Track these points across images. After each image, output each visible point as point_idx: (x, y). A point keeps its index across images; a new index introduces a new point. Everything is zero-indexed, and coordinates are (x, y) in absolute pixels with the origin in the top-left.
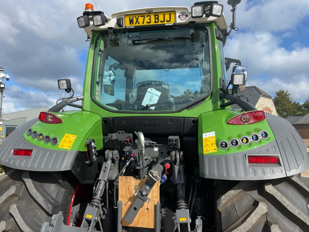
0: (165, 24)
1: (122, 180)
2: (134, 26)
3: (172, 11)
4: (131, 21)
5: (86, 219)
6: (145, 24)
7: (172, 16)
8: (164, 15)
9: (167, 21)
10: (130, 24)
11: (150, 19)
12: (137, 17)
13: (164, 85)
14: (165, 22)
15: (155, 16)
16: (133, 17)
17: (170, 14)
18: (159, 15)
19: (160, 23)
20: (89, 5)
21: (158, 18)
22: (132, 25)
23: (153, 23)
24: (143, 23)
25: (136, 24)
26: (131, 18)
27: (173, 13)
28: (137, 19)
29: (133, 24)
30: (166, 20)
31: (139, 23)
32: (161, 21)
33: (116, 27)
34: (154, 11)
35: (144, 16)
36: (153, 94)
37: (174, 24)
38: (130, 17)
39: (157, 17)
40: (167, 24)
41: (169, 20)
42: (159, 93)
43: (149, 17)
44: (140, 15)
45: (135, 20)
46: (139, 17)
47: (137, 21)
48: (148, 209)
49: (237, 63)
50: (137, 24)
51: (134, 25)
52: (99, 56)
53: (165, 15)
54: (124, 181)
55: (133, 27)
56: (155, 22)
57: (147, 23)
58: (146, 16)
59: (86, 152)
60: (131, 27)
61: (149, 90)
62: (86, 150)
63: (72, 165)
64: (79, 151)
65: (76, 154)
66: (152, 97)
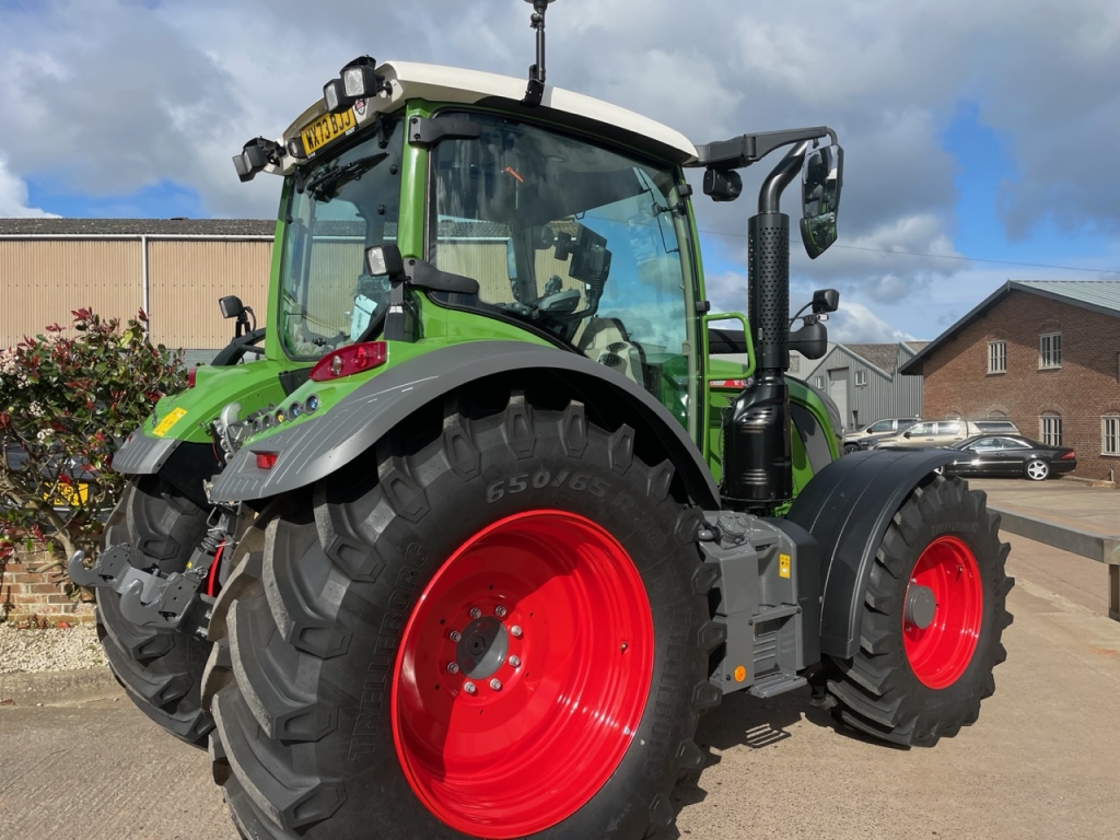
0: (345, 133)
2: (316, 151)
4: (310, 141)
6: (326, 141)
9: (347, 124)
10: (311, 148)
11: (327, 128)
14: (346, 127)
15: (331, 116)
16: (309, 130)
19: (340, 132)
22: (312, 150)
23: (333, 136)
24: (323, 140)
26: (308, 133)
28: (314, 134)
29: (313, 146)
30: (344, 122)
31: (319, 143)
32: (341, 128)
36: (362, 309)
37: (356, 126)
38: (306, 133)
39: (333, 119)
40: (348, 131)
41: (348, 122)
42: (372, 306)
43: (325, 124)
44: (315, 123)
45: (313, 137)
46: (314, 127)
47: (316, 138)
49: (813, 138)
50: (318, 146)
51: (315, 148)
55: (315, 154)
56: (335, 132)
57: (327, 137)
58: (321, 123)
59: (208, 444)
60: (313, 155)
61: (358, 300)
62: (210, 440)
63: (158, 464)
64: (184, 442)
65: (173, 446)
66: (360, 316)
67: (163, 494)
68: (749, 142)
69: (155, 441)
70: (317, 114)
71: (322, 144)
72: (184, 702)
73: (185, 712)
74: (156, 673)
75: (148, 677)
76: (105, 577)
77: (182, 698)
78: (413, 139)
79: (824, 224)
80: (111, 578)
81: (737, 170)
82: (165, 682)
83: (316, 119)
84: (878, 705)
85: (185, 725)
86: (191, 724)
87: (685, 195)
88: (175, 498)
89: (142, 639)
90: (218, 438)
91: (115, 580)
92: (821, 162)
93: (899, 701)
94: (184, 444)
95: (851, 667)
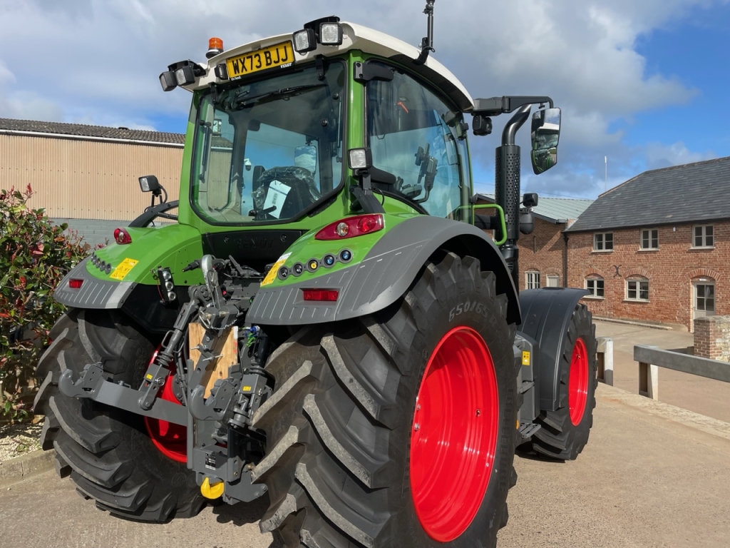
0: (280, 66)
1: (192, 328)
2: (241, 76)
3: (287, 42)
4: (236, 68)
5: (147, 381)
6: (255, 69)
7: (289, 50)
8: (277, 50)
9: (283, 60)
10: (236, 73)
11: (259, 61)
12: (242, 60)
13: (298, 172)
14: (281, 62)
15: (265, 53)
16: (237, 61)
17: (285, 48)
18: (271, 52)
19: (273, 65)
20: (214, 41)
21: (270, 58)
22: (237, 74)
23: (264, 67)
24: (252, 69)
25: (242, 71)
26: (235, 62)
27: (289, 44)
28: (243, 63)
29: (239, 72)
30: (280, 59)
31: (246, 70)
32: (275, 62)
33: (218, 81)
34: (262, 46)
35: (251, 57)
36: (277, 191)
37: (293, 63)
38: (233, 62)
39: (268, 55)
40: (284, 65)
41: (284, 58)
42: (287, 189)
43: (257, 58)
44: (246, 56)
45: (240, 66)
46: (244, 59)
47: (244, 67)
48: (221, 373)
49: (541, 103)
50: (245, 73)
51: (241, 74)
52: (203, 133)
53: (279, 50)
54: (195, 330)
55: (240, 78)
56: (268, 64)
57: (257, 67)
58: (253, 57)
59: (156, 286)
60: (237, 78)
61: (272, 184)
62: (157, 283)
63: (121, 301)
64: (139, 284)
65: (131, 287)
66: (276, 195)
67: (116, 324)
68: (507, 100)
69: (116, 284)
70: (250, 50)
71: (249, 71)
72: (127, 482)
73: (127, 490)
74: (108, 462)
75: (102, 466)
76: (86, 389)
77: (126, 479)
78: (358, 77)
79: (543, 154)
80: (90, 389)
81: (491, 117)
82: (116, 469)
83: (247, 53)
84: (558, 437)
85: (128, 500)
86: (132, 499)
87: (464, 129)
88: (124, 327)
89: (101, 437)
90: (163, 281)
91: (93, 391)
92: (540, 117)
93: (568, 434)
94: (139, 285)
95: (546, 417)
